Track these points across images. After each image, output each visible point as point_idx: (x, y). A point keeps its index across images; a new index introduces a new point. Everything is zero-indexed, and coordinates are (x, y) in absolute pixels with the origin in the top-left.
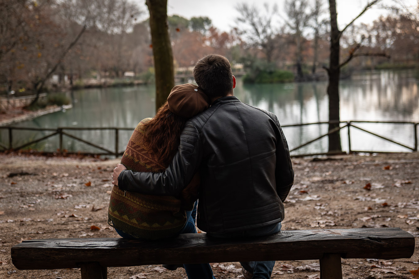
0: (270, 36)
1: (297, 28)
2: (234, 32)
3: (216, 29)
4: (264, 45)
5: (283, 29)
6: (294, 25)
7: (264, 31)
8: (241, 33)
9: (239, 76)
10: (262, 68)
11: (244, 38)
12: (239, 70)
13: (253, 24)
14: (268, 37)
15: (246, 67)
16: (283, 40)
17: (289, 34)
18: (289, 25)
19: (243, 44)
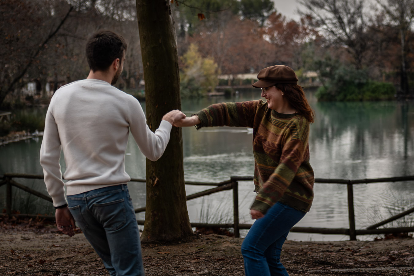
0: (361, 28)
1: (402, 17)
2: (307, 22)
3: (280, 15)
4: (350, 43)
5: (380, 19)
6: (396, 14)
7: (352, 22)
8: (318, 24)
9: (313, 89)
10: (347, 78)
11: (321, 31)
12: (313, 79)
13: (335, 11)
14: (358, 31)
15: (323, 75)
16: (380, 36)
17: (388, 26)
18: (389, 12)
19: (320, 39)
